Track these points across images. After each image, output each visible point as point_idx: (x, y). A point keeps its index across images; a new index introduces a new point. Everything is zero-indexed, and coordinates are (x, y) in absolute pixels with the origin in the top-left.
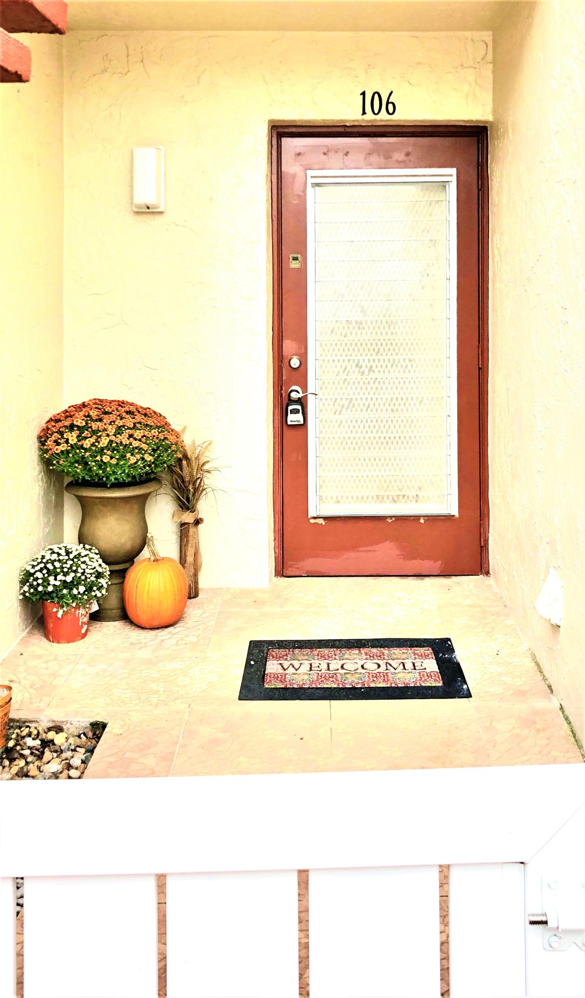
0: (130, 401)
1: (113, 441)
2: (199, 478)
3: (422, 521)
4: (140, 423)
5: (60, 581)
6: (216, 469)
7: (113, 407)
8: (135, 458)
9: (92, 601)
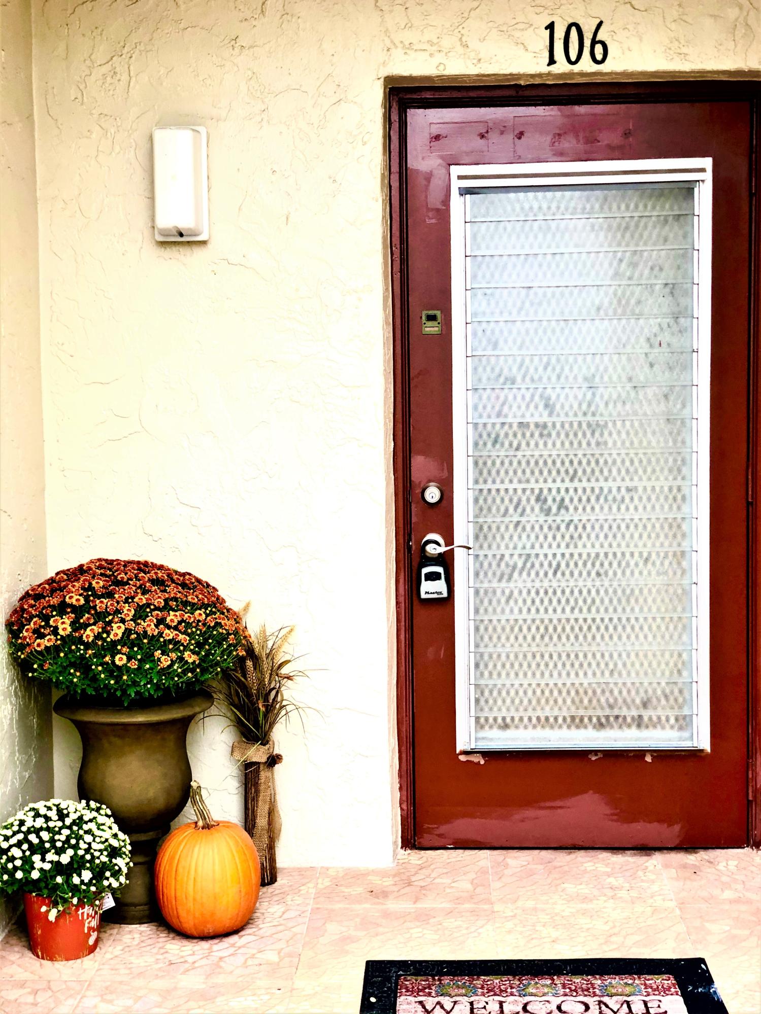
0: (158, 562)
1: (131, 630)
2: (274, 688)
3: (648, 759)
4: (175, 599)
5: (51, 862)
6: (300, 674)
7: (129, 573)
8: (169, 659)
9: (103, 895)
